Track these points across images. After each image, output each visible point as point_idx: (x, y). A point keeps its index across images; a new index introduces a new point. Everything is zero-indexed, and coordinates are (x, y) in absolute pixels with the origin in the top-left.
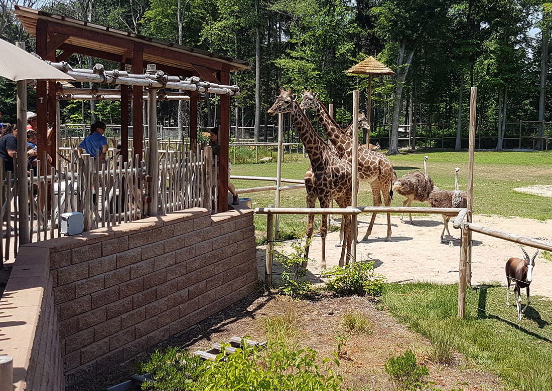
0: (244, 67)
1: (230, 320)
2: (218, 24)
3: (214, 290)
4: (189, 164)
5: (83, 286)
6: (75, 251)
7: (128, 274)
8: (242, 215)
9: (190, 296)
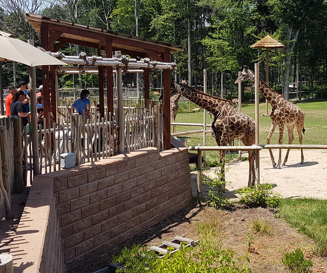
0: (180, 50)
1: (174, 224)
2: (162, 17)
3: (163, 204)
4: (144, 117)
5: (76, 203)
6: (70, 179)
7: (106, 194)
8: (181, 152)
9: (148, 208)
